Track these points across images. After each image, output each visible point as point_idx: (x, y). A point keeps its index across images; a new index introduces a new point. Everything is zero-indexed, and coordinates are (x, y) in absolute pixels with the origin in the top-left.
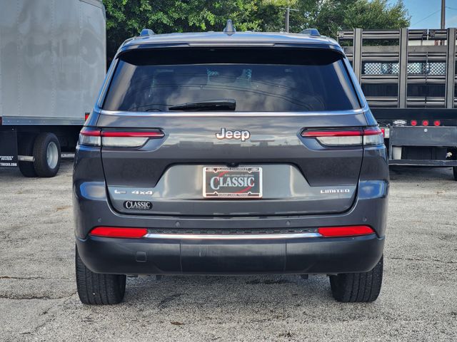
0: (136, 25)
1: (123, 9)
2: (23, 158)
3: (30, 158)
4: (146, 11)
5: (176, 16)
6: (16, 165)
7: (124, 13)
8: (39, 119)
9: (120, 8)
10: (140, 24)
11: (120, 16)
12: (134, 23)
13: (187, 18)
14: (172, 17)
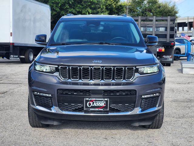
0: (64, 13)
1: (59, 7)
2: (21, 57)
3: (23, 57)
4: (67, 8)
5: (78, 10)
6: (19, 58)
7: (59, 9)
8: (27, 44)
9: (58, 7)
10: (65, 13)
11: (58, 10)
12: (63, 12)
13: (82, 11)
14: (77, 11)
